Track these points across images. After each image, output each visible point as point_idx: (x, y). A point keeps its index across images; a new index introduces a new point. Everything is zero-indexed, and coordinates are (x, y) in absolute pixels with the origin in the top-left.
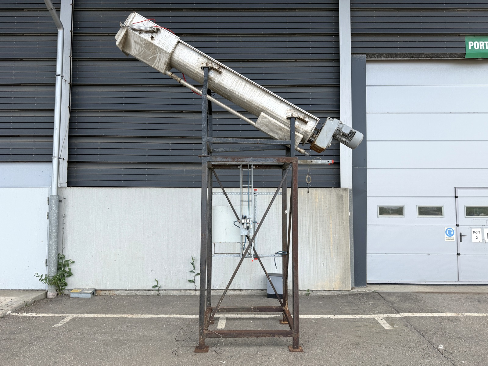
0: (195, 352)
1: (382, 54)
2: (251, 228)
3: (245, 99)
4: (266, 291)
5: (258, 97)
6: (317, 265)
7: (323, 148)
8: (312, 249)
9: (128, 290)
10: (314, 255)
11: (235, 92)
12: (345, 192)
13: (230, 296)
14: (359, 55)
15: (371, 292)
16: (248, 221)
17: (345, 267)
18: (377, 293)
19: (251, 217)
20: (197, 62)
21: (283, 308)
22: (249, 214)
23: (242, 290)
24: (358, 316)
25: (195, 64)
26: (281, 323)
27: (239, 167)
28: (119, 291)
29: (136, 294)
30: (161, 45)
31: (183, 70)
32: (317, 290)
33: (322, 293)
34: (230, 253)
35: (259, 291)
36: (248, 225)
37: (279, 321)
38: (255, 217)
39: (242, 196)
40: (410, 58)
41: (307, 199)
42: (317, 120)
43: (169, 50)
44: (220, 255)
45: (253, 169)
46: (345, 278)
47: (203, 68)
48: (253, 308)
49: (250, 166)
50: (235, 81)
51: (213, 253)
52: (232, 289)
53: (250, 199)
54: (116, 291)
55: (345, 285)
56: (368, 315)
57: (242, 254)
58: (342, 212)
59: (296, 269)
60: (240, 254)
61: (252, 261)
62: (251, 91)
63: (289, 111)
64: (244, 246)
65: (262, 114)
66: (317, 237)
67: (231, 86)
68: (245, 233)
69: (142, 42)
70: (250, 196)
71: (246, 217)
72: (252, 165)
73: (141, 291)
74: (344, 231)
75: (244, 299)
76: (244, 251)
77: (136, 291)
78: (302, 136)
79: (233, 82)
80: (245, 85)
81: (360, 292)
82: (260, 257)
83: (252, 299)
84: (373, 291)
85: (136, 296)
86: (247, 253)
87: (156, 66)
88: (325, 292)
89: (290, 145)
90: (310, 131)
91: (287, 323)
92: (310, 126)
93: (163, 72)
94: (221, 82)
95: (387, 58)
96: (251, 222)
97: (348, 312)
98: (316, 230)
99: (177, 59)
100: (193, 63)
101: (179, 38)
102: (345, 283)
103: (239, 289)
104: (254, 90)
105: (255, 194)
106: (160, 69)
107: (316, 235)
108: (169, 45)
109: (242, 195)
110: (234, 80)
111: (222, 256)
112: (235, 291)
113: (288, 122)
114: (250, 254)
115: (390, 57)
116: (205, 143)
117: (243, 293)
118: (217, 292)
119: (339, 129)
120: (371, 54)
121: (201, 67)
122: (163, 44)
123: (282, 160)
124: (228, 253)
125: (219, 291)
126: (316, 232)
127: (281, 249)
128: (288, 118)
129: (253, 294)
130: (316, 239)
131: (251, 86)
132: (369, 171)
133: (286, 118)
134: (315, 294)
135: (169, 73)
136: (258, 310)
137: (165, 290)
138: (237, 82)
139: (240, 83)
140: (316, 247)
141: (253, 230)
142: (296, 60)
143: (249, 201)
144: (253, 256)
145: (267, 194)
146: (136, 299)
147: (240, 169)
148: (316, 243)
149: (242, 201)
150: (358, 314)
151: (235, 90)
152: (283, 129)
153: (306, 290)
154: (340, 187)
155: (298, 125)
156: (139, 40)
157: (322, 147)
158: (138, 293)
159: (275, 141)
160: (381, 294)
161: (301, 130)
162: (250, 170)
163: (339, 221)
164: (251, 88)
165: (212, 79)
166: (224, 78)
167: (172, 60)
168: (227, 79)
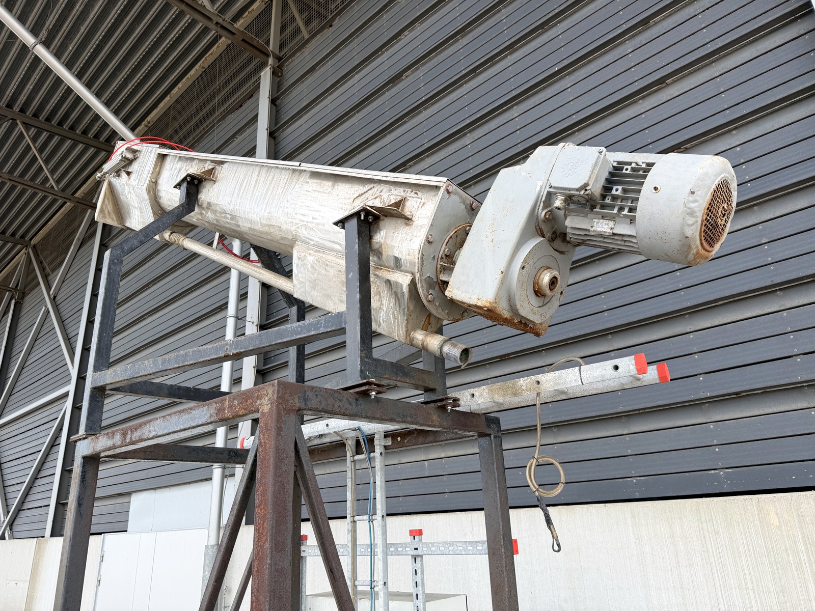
78: (407, 279)
101: (159, 146)
121: (177, 185)
123: (230, 407)
161: (395, 253)
165: (204, 206)
166: (220, 188)
167: (160, 203)
168: (225, 188)
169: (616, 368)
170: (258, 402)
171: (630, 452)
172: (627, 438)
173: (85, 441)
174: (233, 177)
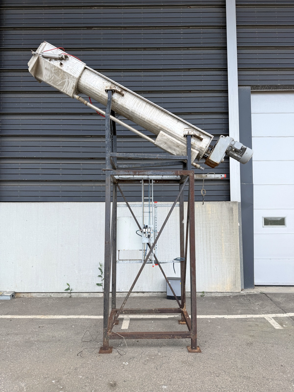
0: (100, 353)
1: (265, 86)
2: (152, 236)
3: (145, 119)
4: (166, 293)
5: (158, 116)
6: (211, 270)
7: (217, 162)
8: (206, 255)
9: (44, 293)
10: (208, 261)
11: (136, 113)
12: (234, 205)
13: (134, 297)
14: (244, 87)
15: (259, 293)
16: (149, 231)
17: (236, 271)
18: (264, 294)
19: (152, 226)
20: (101, 86)
21: (181, 309)
22: (150, 224)
23: (145, 292)
24: (249, 316)
25: (100, 87)
26: (179, 323)
28: (35, 294)
29: (51, 296)
30: (69, 71)
31: (89, 93)
32: (211, 292)
33: (216, 294)
34: (133, 260)
35: (159, 293)
36: (149, 234)
37: (178, 322)
38: (156, 227)
40: (289, 89)
41: (201, 212)
42: (211, 137)
43: (76, 75)
44: (124, 261)
45: (154, 183)
46: (236, 281)
47: (107, 91)
48: (154, 310)
49: (151, 180)
50: (137, 102)
51: (117, 259)
52: (136, 291)
53: (151, 211)
54: (33, 293)
55: (236, 287)
56: (258, 315)
57: (144, 261)
58: (232, 223)
59: (193, 274)
60: (142, 260)
61: (153, 266)
62: (151, 111)
63: (186, 130)
64: (146, 253)
65: (161, 132)
66: (210, 245)
67: (133, 107)
68: (146, 241)
69: (52, 69)
70: (151, 208)
71: (147, 226)
72: (153, 180)
73: (55, 294)
74: (234, 239)
75: (146, 300)
76: (146, 257)
77: (50, 294)
78: (198, 152)
79: (135, 104)
80: (146, 106)
81: (249, 293)
82: (160, 263)
83: (154, 300)
84: (260, 293)
85: (50, 298)
86: (148, 260)
87: (65, 91)
88: (218, 293)
89: (187, 160)
90: (205, 147)
91: (185, 323)
92: (205, 143)
93: (71, 95)
94: (124, 103)
95: (269, 89)
96: (151, 231)
97: (240, 312)
98: (210, 238)
99: (83, 83)
100: (98, 87)
101: (86, 64)
102: (236, 285)
103: (142, 291)
104: (153, 111)
105: (155, 206)
106: (69, 93)
107: (210, 243)
108: (77, 71)
109: (144, 207)
110: (136, 102)
111: (126, 262)
112: (138, 293)
113: (185, 139)
114: (151, 260)
115: (271, 88)
116: (109, 157)
117: (145, 295)
118: (123, 294)
119: (231, 145)
120: (255, 86)
121: (105, 90)
122: (71, 70)
123: (180, 173)
124: (131, 260)
125: (124, 293)
126: (210, 240)
127: (178, 256)
128: (184, 136)
129: (154, 296)
130: (210, 247)
131: (151, 107)
132: (254, 187)
133: (183, 136)
134: (209, 295)
135: (77, 97)
136: (159, 312)
137: (76, 293)
138: (138, 104)
139: (141, 104)
140: (209, 254)
141: (153, 238)
142: (190, 91)
143: (150, 212)
144: (153, 262)
145: (166, 206)
146: (50, 300)
147: (141, 183)
148: (210, 250)
149: (144, 212)
150: (249, 314)
151: (136, 110)
152: (181, 146)
153: (201, 292)
154: (230, 201)
155: (194, 142)
156: (49, 66)
157: (216, 162)
158: (52, 295)
159: (173, 156)
160: (268, 295)
161: (197, 146)
162: (150, 184)
163: (230, 231)
164: (151, 109)
165: (115, 101)
166: (126, 100)
167: (79, 84)
168: (129, 101)
169: (221, 176)
170: (189, 174)
171: (163, 190)
172: (163, 187)
173: (111, 171)
174: (133, 99)
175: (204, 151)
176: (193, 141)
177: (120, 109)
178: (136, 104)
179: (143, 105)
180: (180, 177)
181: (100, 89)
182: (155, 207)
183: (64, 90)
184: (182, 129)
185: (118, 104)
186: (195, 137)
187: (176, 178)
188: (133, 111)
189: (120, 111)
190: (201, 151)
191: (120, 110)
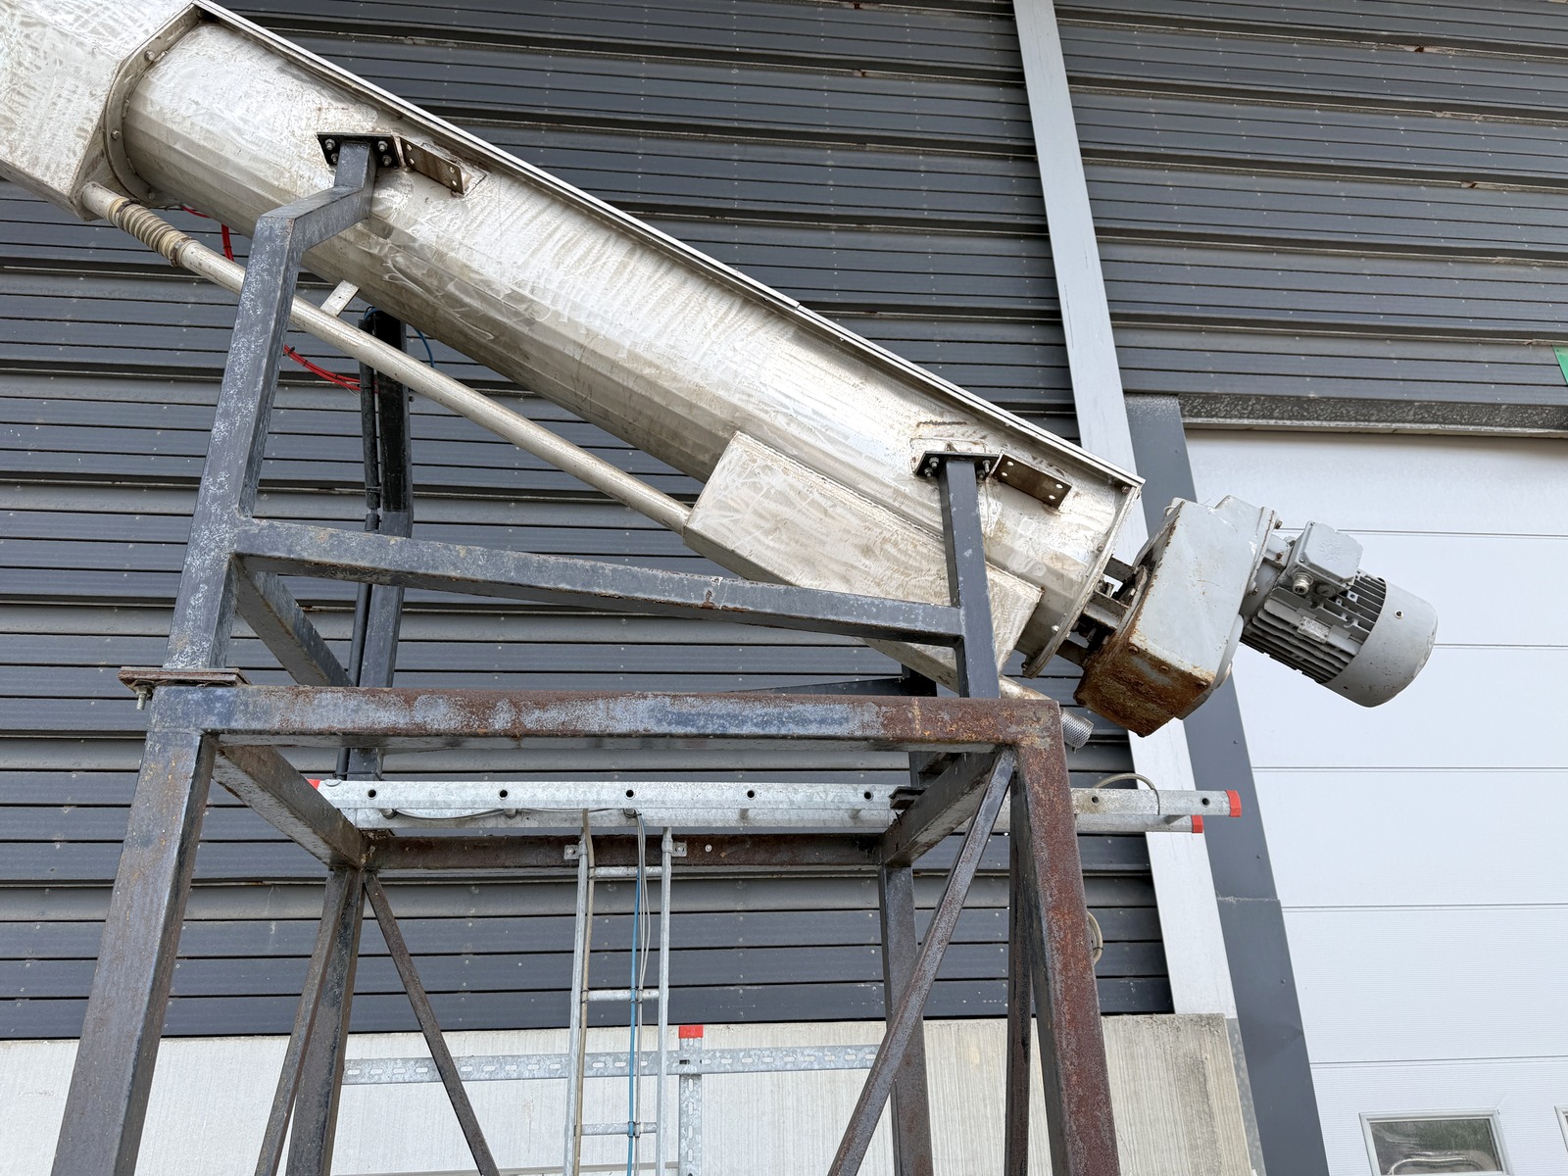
3: (618, 347)
5: (714, 335)
7: (1196, 673)
11: (547, 303)
12: (1204, 1039)
14: (1148, 400)
20: (303, 124)
27: (569, 853)
30: (71, 18)
31: (208, 178)
39: (580, 1089)
43: (116, 42)
45: (675, 862)
47: (333, 146)
49: (655, 842)
50: (557, 236)
53: (647, 1116)
62: (664, 298)
63: (925, 430)
65: (739, 449)
67: (526, 264)
70: (648, 1084)
72: (668, 837)
78: (1033, 595)
79: (542, 245)
80: (624, 265)
87: (24, 154)
89: (955, 641)
90: (1089, 558)
92: (1080, 526)
93: (62, 181)
94: (458, 236)
95: (1264, 417)
99: (165, 103)
100: (273, 130)
104: (681, 298)
105: (686, 1069)
108: (126, 21)
109: (581, 1076)
110: (550, 236)
113: (925, 501)
115: (1276, 413)
120: (1198, 395)
122: (87, 11)
123: (927, 721)
128: (920, 473)
131: (667, 273)
133: (909, 468)
135: (107, 200)
138: (567, 247)
139: (589, 250)
143: (633, 1135)
145: (779, 1064)
147: (575, 864)
149: (578, 1131)
151: (553, 286)
152: (896, 544)
155: (995, 518)
157: (1186, 666)
161: (1019, 546)
162: (650, 870)
164: (665, 287)
165: (391, 221)
166: (480, 218)
167: (137, 113)
168: (503, 228)
169: (1206, 802)
170: (1014, 729)
171: (741, 941)
173: (219, 691)
174: (535, 218)
175: (1082, 585)
176: (992, 508)
177: (428, 281)
178: (550, 244)
179: (603, 260)
180: (894, 807)
181: (285, 143)
182: (684, 1077)
183: (19, 152)
184: (897, 426)
185: (416, 245)
186: (1001, 480)
187: (855, 815)
188: (526, 293)
189: (426, 296)
190: (1053, 585)
191: (427, 289)
